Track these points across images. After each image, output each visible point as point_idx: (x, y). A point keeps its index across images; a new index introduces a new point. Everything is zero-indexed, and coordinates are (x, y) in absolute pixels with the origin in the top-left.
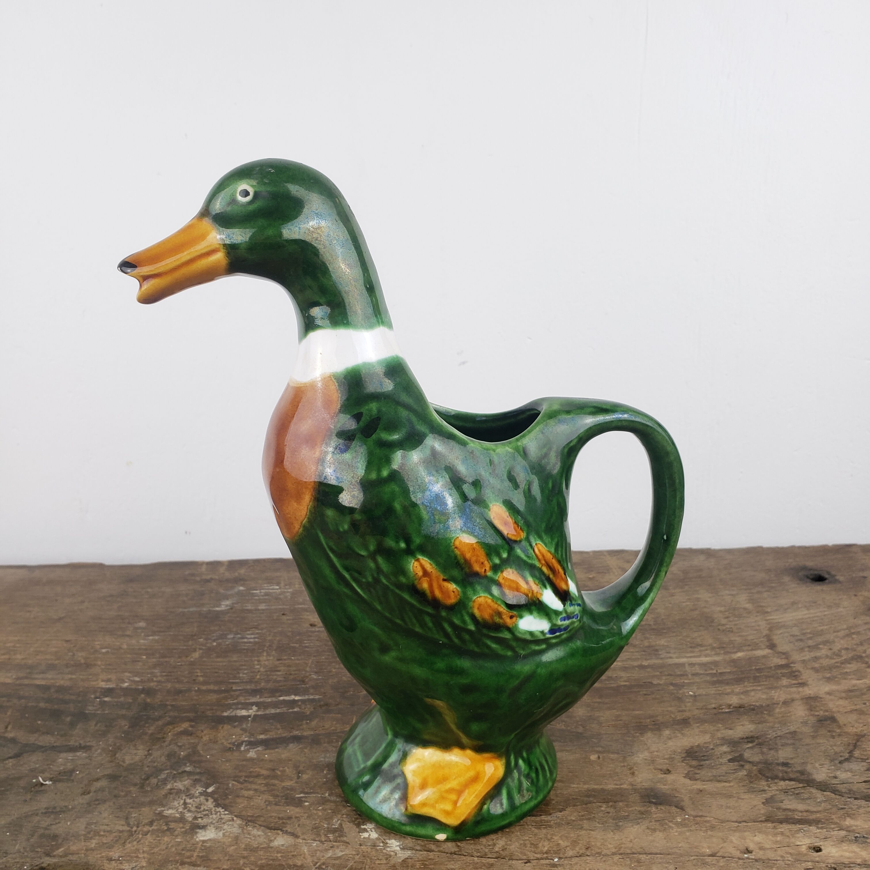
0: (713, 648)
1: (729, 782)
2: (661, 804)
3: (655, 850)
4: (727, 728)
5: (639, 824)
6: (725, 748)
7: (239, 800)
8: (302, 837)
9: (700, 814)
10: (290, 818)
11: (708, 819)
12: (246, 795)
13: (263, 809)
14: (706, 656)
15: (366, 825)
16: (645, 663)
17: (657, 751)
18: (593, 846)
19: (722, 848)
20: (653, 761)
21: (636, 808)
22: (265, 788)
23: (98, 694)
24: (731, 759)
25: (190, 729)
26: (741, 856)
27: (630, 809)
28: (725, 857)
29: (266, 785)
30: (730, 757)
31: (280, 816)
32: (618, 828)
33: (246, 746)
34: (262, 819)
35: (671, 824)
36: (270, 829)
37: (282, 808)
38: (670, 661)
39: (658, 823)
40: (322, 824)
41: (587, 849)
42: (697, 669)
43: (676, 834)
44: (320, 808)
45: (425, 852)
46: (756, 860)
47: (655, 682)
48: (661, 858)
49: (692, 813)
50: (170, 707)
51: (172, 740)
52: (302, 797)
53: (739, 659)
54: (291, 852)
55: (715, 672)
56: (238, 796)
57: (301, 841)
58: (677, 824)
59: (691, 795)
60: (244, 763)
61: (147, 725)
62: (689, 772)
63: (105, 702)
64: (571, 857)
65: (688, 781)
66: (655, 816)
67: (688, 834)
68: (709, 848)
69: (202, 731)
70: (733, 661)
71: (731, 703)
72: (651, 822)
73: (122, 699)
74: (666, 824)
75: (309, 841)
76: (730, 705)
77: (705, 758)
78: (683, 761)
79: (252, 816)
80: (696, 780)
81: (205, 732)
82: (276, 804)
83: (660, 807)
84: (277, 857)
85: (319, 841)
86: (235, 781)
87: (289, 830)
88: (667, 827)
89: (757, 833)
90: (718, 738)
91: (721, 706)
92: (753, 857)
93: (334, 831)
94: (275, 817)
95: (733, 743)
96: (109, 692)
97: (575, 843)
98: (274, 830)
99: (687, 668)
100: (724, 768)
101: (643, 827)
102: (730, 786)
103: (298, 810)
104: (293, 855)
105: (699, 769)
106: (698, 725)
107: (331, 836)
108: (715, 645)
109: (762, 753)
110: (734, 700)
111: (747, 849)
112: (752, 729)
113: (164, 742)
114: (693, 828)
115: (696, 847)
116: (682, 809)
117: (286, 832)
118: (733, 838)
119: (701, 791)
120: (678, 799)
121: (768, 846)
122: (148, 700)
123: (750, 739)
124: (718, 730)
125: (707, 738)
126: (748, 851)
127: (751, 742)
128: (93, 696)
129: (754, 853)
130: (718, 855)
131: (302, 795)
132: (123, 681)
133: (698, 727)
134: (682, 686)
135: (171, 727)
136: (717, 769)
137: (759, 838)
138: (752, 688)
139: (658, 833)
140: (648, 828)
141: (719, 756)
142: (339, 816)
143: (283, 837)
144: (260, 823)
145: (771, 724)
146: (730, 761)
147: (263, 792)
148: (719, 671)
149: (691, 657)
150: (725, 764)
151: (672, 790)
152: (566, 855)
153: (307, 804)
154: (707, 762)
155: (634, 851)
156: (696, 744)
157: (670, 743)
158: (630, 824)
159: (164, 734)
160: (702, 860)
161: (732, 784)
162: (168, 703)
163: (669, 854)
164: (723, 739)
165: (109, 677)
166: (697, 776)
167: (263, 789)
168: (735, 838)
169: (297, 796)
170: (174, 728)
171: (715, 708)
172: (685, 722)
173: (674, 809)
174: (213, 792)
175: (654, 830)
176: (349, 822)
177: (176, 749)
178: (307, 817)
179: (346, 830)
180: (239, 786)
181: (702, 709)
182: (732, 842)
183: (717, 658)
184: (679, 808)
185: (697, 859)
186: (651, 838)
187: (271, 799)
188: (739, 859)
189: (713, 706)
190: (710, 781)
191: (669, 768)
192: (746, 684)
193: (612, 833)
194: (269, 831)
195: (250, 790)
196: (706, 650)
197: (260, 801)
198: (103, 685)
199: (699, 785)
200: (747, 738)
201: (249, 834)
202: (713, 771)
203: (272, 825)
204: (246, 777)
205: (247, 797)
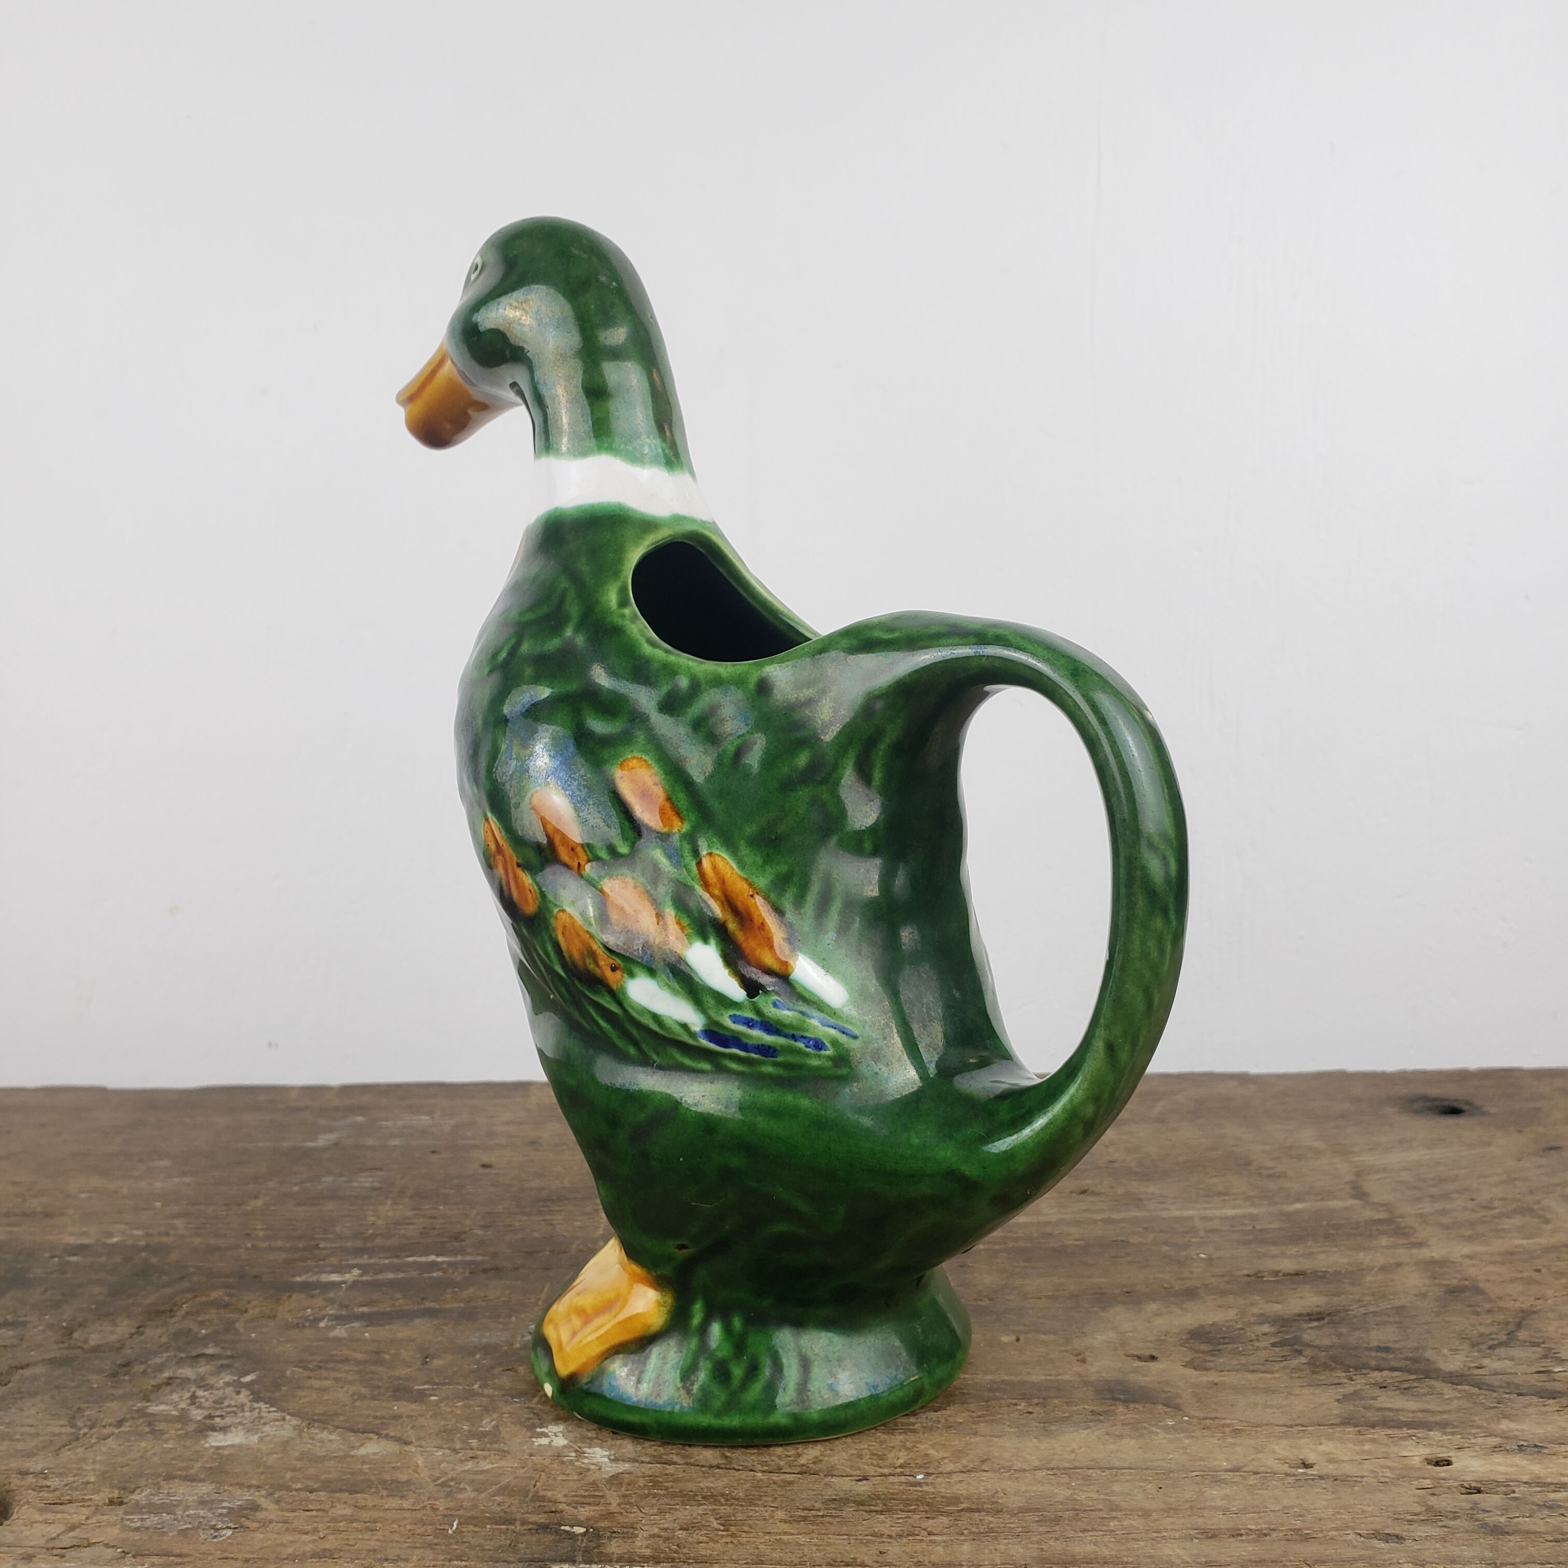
0: (1249, 1198)
1: (1272, 1372)
2: (1135, 1402)
3: (1118, 1464)
4: (1268, 1302)
5: (1090, 1428)
6: (1265, 1328)
7: (301, 1393)
8: (415, 1444)
9: (1214, 1415)
10: (396, 1417)
11: (1229, 1422)
12: (316, 1386)
13: (345, 1405)
14: (1234, 1207)
15: (547, 1427)
16: (1115, 1216)
17: (1131, 1332)
18: (995, 1457)
19: (1253, 1460)
20: (1123, 1344)
21: (1087, 1407)
22: (357, 1377)
23: (57, 1252)
24: (1277, 1343)
25: (226, 1298)
26: (1290, 1471)
27: (1074, 1408)
28: (1259, 1473)
29: (359, 1372)
30: (1273, 1340)
31: (378, 1414)
32: (1047, 1433)
33: (329, 1320)
34: (341, 1418)
35: (1153, 1429)
36: (355, 1431)
37: (384, 1404)
38: (1165, 1214)
39: (1128, 1427)
40: (459, 1425)
41: (984, 1461)
42: (1216, 1224)
43: (1164, 1441)
44: (460, 1404)
45: (659, 1465)
46: (1321, 1477)
47: (1134, 1240)
48: (1131, 1474)
49: (1197, 1414)
50: (192, 1270)
51: (188, 1313)
52: (425, 1390)
53: (1298, 1212)
54: (390, 1463)
55: (1250, 1228)
56: (299, 1387)
57: (414, 1449)
58: (1166, 1429)
59: (1196, 1390)
60: (322, 1343)
61: (143, 1293)
62: (1193, 1359)
63: (69, 1262)
64: (950, 1473)
65: (1190, 1372)
66: (1122, 1418)
67: (1186, 1441)
68: (1227, 1460)
69: (249, 1302)
70: (1288, 1215)
71: (1278, 1268)
72: (1115, 1425)
73: (103, 1259)
74: (1145, 1428)
75: (428, 1449)
76: (1279, 1272)
77: (1227, 1341)
78: (1182, 1345)
79: (322, 1414)
80: (1207, 1369)
81: (253, 1303)
82: (373, 1398)
83: (1132, 1406)
84: (361, 1470)
85: (449, 1449)
86: (299, 1367)
87: (392, 1434)
88: (1145, 1432)
89: (1323, 1441)
90: (1253, 1315)
91: (1259, 1271)
92: (1315, 1473)
93: (481, 1436)
94: (369, 1416)
95: (1282, 1322)
96: (80, 1249)
97: (958, 1454)
98: (363, 1433)
99: (1197, 1223)
100: (1264, 1354)
101: (1097, 1433)
102: (1274, 1378)
103: (415, 1406)
104: (393, 1468)
105: (1212, 1355)
106: (1214, 1297)
107: (474, 1443)
108: (1252, 1194)
109: (1339, 1335)
110: (1287, 1265)
111: (1304, 1463)
112: (1319, 1303)
113: (172, 1317)
114: (1198, 1433)
115: (1201, 1459)
116: (1177, 1408)
117: (387, 1437)
118: (1276, 1447)
119: (1216, 1384)
120: (1169, 1394)
121: (1346, 1458)
122: (154, 1260)
123: (1317, 1316)
124: (1252, 1305)
125: (1231, 1314)
126: (1306, 1465)
127: (1318, 1320)
128: (47, 1255)
129: (1316, 1467)
130: (1245, 1469)
131: (426, 1387)
132: (111, 1235)
133: (1215, 1299)
134: (1186, 1246)
135: (189, 1296)
136: (1249, 1355)
137: (1328, 1447)
138: (1321, 1250)
139: (1126, 1441)
140: (1107, 1434)
141: (1254, 1338)
142: (495, 1416)
143: (378, 1443)
144: (336, 1423)
145: (1357, 1297)
146: (1274, 1345)
147: (351, 1383)
148: (1258, 1227)
149: (1205, 1209)
150: (1265, 1348)
151: (1159, 1383)
152: (940, 1470)
153: (433, 1398)
154: (1230, 1346)
155: (1076, 1464)
156: (1210, 1322)
157: (1159, 1321)
158: (1073, 1429)
159: (175, 1305)
160: (1213, 1476)
161: (1277, 1375)
162: (190, 1264)
163: (1147, 1469)
164: (1262, 1315)
165: (85, 1229)
166: (1209, 1365)
167: (350, 1378)
168: (1281, 1448)
169: (417, 1387)
170: (196, 1297)
171: (1248, 1275)
172: (1190, 1294)
173: (1161, 1408)
174: (252, 1382)
175: (1121, 1437)
176: (512, 1423)
177: (194, 1326)
178: (431, 1416)
179: (504, 1434)
180: (307, 1373)
181: (1223, 1276)
182: (1274, 1452)
183: (1253, 1211)
184: (1170, 1407)
185: (1202, 1476)
186: (1113, 1447)
187: (364, 1391)
188: (1287, 1475)
189: (1246, 1272)
190: (1237, 1371)
191: (1154, 1354)
192: (1309, 1243)
193: (1035, 1440)
194: (352, 1434)
195: (326, 1379)
196: (1236, 1199)
197: (343, 1395)
198: (72, 1240)
199: (1212, 1377)
200: (1309, 1315)
201: (313, 1439)
202: (1242, 1357)
203: (360, 1426)
204: (321, 1361)
205: (317, 1389)
